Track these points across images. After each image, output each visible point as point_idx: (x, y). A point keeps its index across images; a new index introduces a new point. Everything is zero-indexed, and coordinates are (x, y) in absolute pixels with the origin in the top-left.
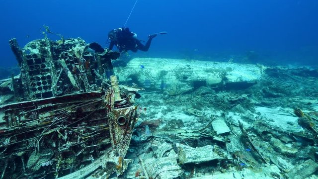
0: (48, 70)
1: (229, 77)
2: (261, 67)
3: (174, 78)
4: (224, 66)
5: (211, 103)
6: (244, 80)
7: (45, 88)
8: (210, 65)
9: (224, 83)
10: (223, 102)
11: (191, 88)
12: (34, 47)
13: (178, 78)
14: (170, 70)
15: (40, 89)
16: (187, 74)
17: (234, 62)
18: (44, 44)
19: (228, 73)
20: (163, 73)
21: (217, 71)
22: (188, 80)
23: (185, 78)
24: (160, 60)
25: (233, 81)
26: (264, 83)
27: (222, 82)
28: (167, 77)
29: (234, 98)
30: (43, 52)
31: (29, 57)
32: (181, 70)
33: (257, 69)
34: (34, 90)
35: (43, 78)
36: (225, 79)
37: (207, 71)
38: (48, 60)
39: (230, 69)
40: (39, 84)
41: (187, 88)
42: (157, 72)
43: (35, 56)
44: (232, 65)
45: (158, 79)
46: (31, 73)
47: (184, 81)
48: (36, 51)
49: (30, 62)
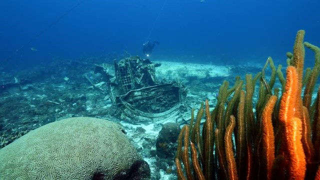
0: (129, 74)
1: (210, 74)
2: (228, 68)
3: (177, 75)
4: (207, 67)
5: (204, 89)
6: (219, 75)
7: (128, 83)
8: (199, 67)
9: (208, 78)
10: (210, 88)
11: (188, 82)
12: (122, 62)
13: (180, 75)
14: (174, 69)
15: (126, 83)
16: (185, 72)
17: (213, 64)
18: (127, 61)
19: (210, 71)
20: (170, 72)
21: (203, 70)
22: (186, 76)
23: (184, 75)
24: (166, 63)
25: (213, 76)
26: (230, 78)
27: (207, 77)
28: (172, 74)
29: (215, 86)
30: (126, 65)
31: (121, 67)
32: (181, 70)
33: (226, 69)
34: (123, 84)
35: (127, 78)
36: (208, 75)
37: (197, 70)
38: (128, 69)
39: (211, 69)
40: (125, 81)
41: (186, 81)
42: (165, 71)
43: (123, 67)
44: (212, 67)
45: (167, 76)
46: (122, 76)
47: (183, 77)
48: (123, 65)
49: (121, 70)
